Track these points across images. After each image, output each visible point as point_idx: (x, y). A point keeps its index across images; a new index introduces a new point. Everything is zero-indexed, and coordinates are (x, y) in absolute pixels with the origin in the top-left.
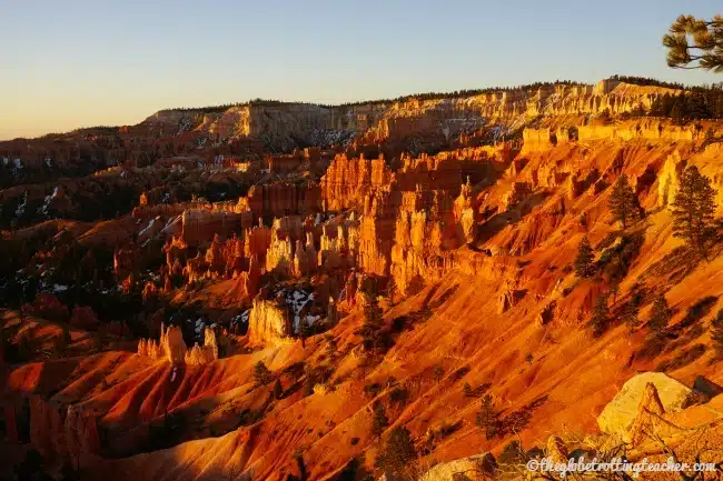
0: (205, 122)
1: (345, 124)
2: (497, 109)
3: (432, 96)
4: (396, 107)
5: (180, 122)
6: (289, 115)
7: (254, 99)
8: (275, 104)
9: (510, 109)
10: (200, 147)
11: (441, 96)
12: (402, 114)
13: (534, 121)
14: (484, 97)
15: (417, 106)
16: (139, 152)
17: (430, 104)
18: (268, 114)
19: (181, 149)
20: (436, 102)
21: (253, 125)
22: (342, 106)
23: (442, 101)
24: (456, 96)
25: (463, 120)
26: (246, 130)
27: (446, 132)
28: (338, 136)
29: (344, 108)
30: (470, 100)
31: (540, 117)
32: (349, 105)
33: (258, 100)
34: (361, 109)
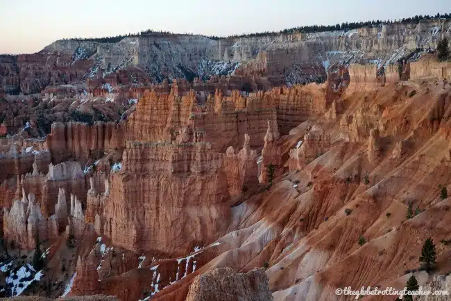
0: (98, 51)
1: (231, 55)
2: (376, 42)
3: (315, 29)
4: (280, 39)
5: (77, 51)
6: (178, 46)
7: (145, 30)
8: (165, 35)
9: (389, 42)
10: (92, 76)
11: (323, 29)
12: (285, 46)
13: (412, 54)
14: (365, 30)
15: (299, 39)
16: (32, 80)
17: (312, 37)
18: (157, 46)
19: (72, 78)
20: (318, 34)
21: (142, 55)
22: (230, 37)
23: (323, 34)
24: (337, 28)
25: (343, 52)
26: (136, 60)
27: (326, 64)
28: (224, 67)
29: (231, 40)
30: (351, 33)
31: (418, 50)
32: (236, 37)
33: (149, 31)
34: (246, 41)
